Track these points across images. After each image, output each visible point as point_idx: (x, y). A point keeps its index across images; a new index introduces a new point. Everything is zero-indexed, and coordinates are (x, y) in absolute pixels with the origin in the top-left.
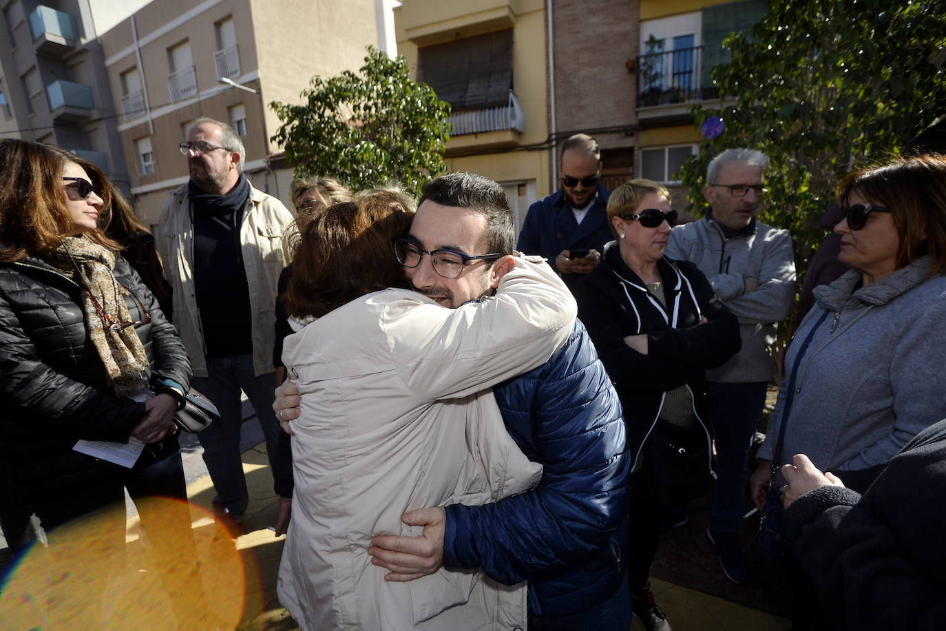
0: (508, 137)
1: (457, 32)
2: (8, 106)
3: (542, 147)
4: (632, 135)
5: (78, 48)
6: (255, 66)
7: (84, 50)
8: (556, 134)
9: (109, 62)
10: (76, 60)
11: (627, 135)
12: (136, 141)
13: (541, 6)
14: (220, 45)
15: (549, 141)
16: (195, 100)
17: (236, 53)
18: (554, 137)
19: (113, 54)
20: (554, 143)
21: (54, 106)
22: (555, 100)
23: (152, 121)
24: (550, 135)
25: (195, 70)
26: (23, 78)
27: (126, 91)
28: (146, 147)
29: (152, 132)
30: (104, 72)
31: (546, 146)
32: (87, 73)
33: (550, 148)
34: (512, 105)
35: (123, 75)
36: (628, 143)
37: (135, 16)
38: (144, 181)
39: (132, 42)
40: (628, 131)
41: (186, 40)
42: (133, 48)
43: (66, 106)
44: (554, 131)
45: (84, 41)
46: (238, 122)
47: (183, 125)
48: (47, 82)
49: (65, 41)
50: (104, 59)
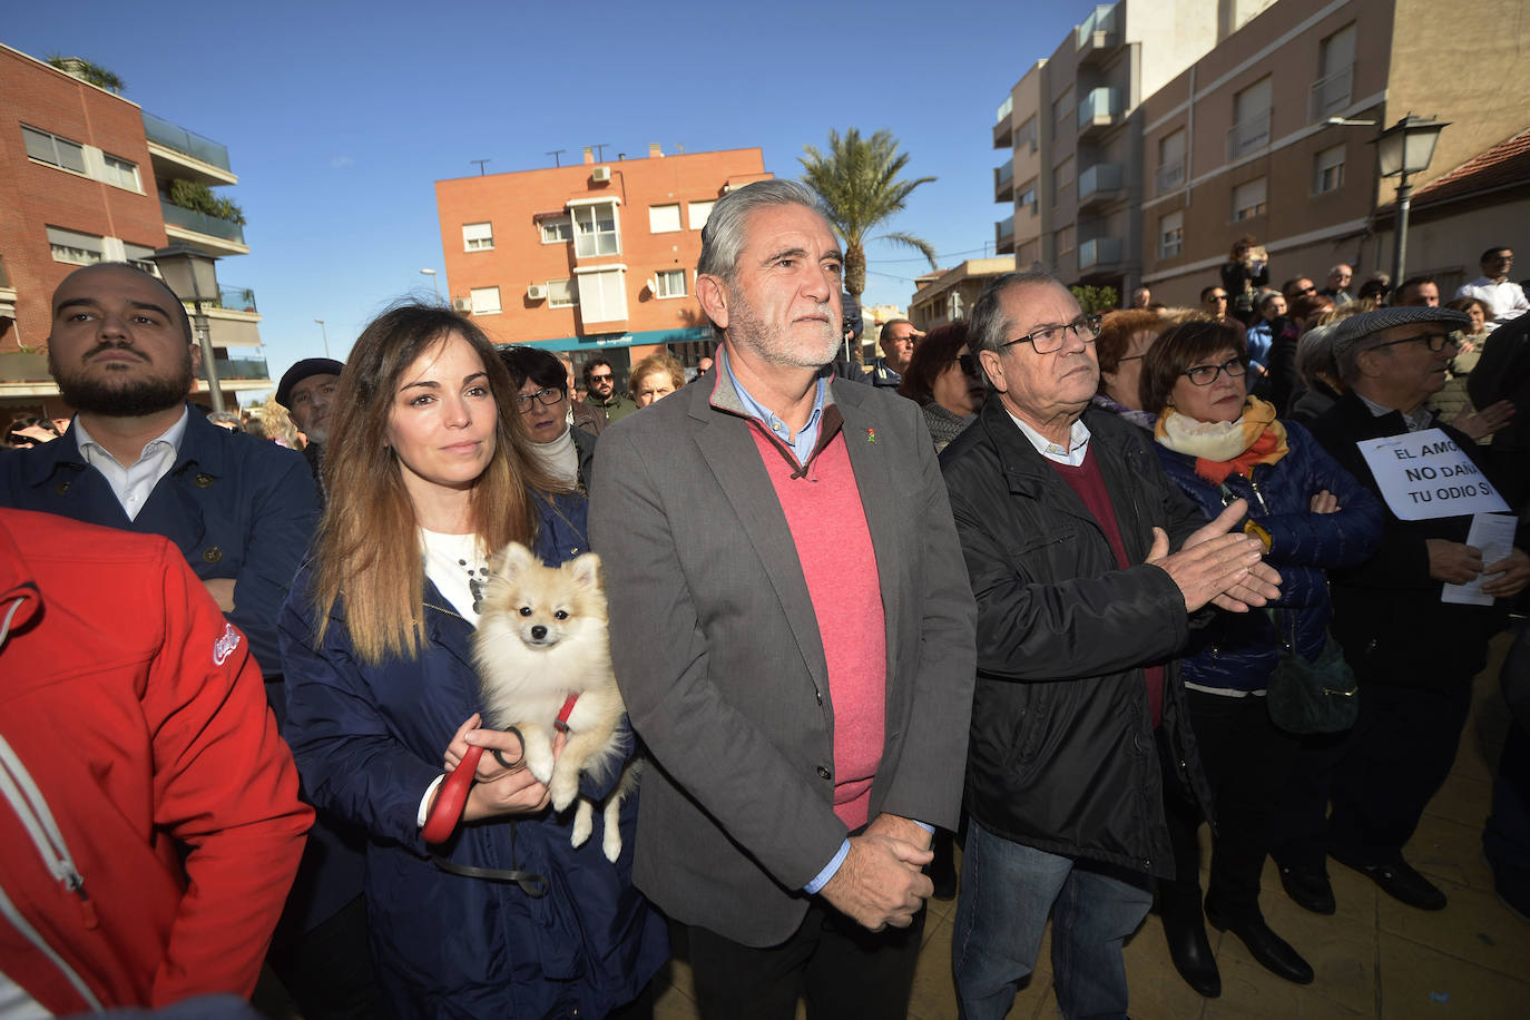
2: (1034, 203)
5: (1121, 122)
6: (1382, 87)
7: (1126, 123)
9: (1148, 130)
10: (1114, 136)
12: (1161, 218)
14: (1322, 71)
16: (1264, 152)
17: (1348, 75)
19: (1153, 121)
21: (1084, 194)
23: (1192, 191)
25: (1272, 113)
26: (1058, 169)
27: (1161, 161)
28: (1173, 224)
29: (1188, 203)
30: (1140, 142)
32: (1121, 149)
35: (1162, 142)
37: (1197, 65)
38: (1159, 268)
39: (1185, 97)
41: (1266, 77)
42: (1189, 103)
43: (1098, 191)
45: (1128, 114)
46: (1327, 171)
47: (1234, 189)
48: (1082, 169)
49: (1109, 120)
50: (1144, 126)
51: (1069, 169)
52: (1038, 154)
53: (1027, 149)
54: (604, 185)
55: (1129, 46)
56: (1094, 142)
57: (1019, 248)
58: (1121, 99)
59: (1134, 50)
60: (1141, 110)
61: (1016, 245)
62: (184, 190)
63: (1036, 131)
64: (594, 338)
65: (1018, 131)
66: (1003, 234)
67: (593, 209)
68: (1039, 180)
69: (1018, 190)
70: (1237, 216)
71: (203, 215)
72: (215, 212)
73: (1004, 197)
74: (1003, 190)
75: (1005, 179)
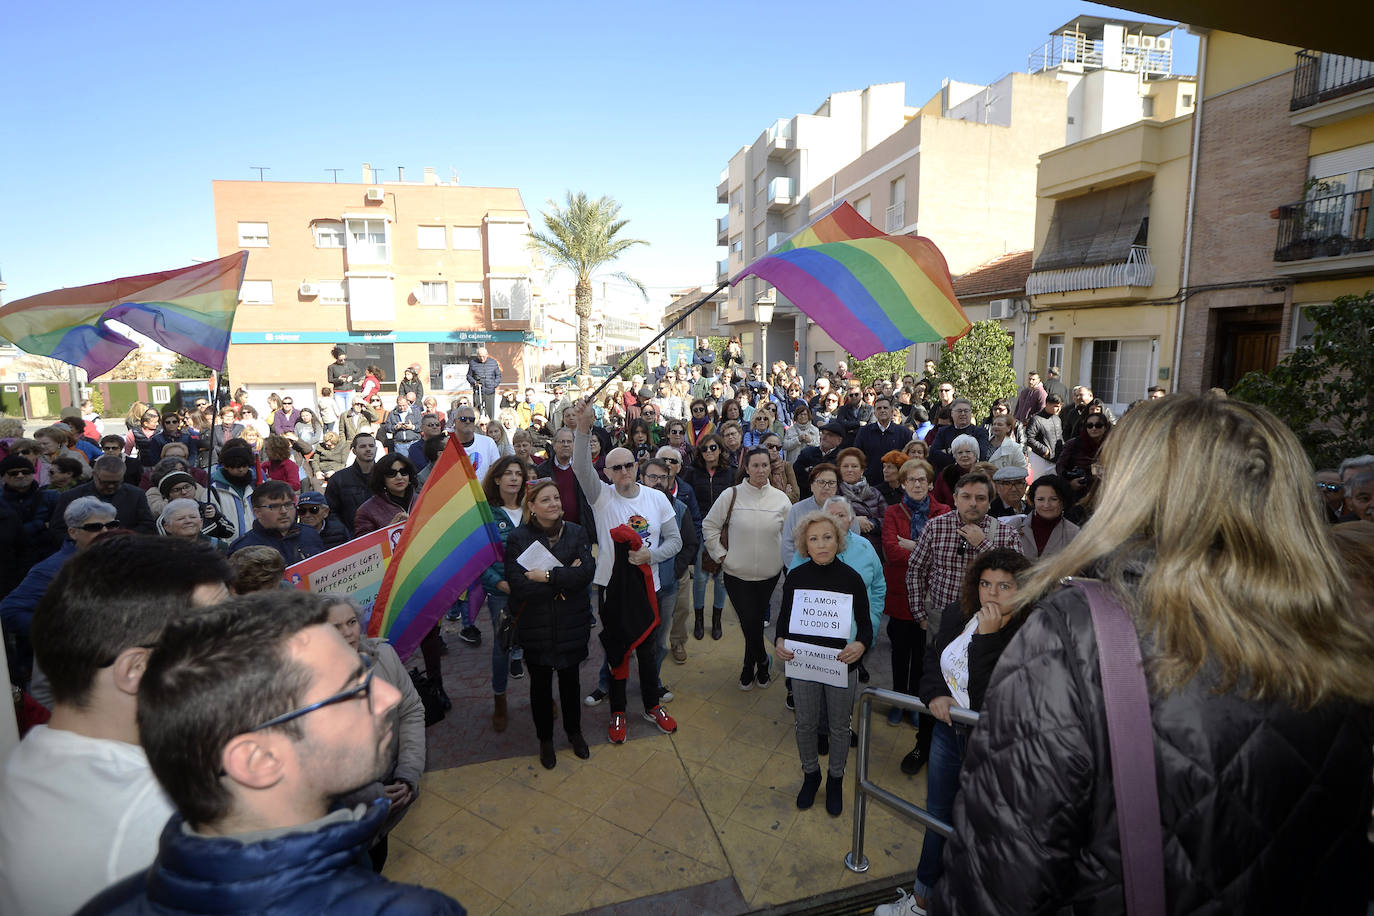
0: (1126, 294)
1: (1092, 188)
2: (741, 252)
3: (1172, 301)
4: (1283, 289)
5: (793, 205)
6: (916, 221)
7: (798, 206)
8: (1188, 288)
9: (811, 212)
10: (791, 214)
11: (1276, 290)
13: (1188, 152)
14: (892, 202)
15: (1179, 295)
17: (903, 209)
18: (1184, 291)
19: (816, 206)
20: (1184, 298)
22: (1191, 251)
24: (1181, 289)
26: (755, 229)
31: (1176, 300)
32: (795, 223)
33: (1180, 303)
34: (1132, 261)
36: (1276, 298)
37: (836, 176)
40: (1279, 285)
41: (868, 197)
42: (831, 201)
44: (1185, 285)
45: (798, 200)
48: (769, 234)
49: (787, 201)
50: (809, 210)
51: (762, 231)
52: (743, 215)
53: (737, 209)
54: (378, 203)
55: (799, 150)
56: (779, 215)
58: (795, 189)
59: (803, 155)
60: (807, 200)
63: (742, 195)
64: (362, 333)
65: (732, 193)
66: (723, 271)
67: (366, 222)
68: (744, 234)
69: (731, 239)
73: (723, 242)
74: (722, 236)
75: (723, 228)
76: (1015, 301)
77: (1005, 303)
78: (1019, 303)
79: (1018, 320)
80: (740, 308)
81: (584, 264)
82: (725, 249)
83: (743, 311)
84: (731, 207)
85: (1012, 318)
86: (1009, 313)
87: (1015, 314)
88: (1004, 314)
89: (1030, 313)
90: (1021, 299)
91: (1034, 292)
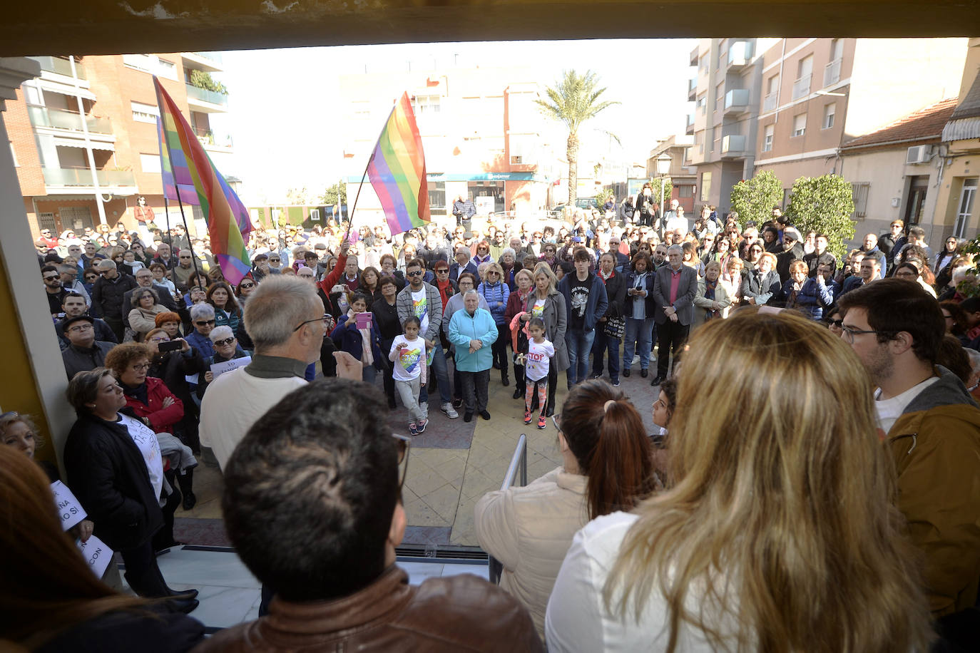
2: (705, 106)
5: (749, 65)
6: (850, 75)
7: (752, 66)
9: (765, 70)
10: (747, 72)
12: (766, 127)
14: (832, 58)
16: (806, 99)
17: (840, 64)
19: (769, 65)
21: (727, 106)
23: (778, 114)
25: (812, 77)
26: (717, 87)
27: (769, 91)
28: (770, 131)
29: (776, 121)
30: (760, 77)
32: (750, 81)
35: (770, 79)
38: (763, 157)
39: (779, 57)
41: (812, 54)
42: (780, 60)
43: (733, 106)
45: (753, 60)
46: (831, 116)
47: (796, 117)
48: (727, 91)
49: (743, 63)
50: (762, 68)
51: (722, 88)
52: (708, 76)
53: (703, 71)
54: (436, 83)
56: (736, 75)
57: (696, 133)
58: (752, 50)
61: (695, 131)
62: (198, 76)
63: (708, 59)
65: (701, 58)
66: (691, 123)
68: (707, 92)
69: (698, 96)
70: (796, 134)
71: (207, 90)
72: (213, 88)
73: (692, 98)
74: (692, 94)
75: (693, 87)
76: (933, 147)
77: (922, 149)
78: (937, 149)
79: (934, 164)
80: (701, 153)
81: (573, 122)
82: (694, 104)
83: (703, 155)
84: (701, 68)
85: (928, 162)
86: (925, 157)
87: (932, 159)
88: (920, 158)
89: (946, 158)
90: (939, 145)
91: (950, 138)
